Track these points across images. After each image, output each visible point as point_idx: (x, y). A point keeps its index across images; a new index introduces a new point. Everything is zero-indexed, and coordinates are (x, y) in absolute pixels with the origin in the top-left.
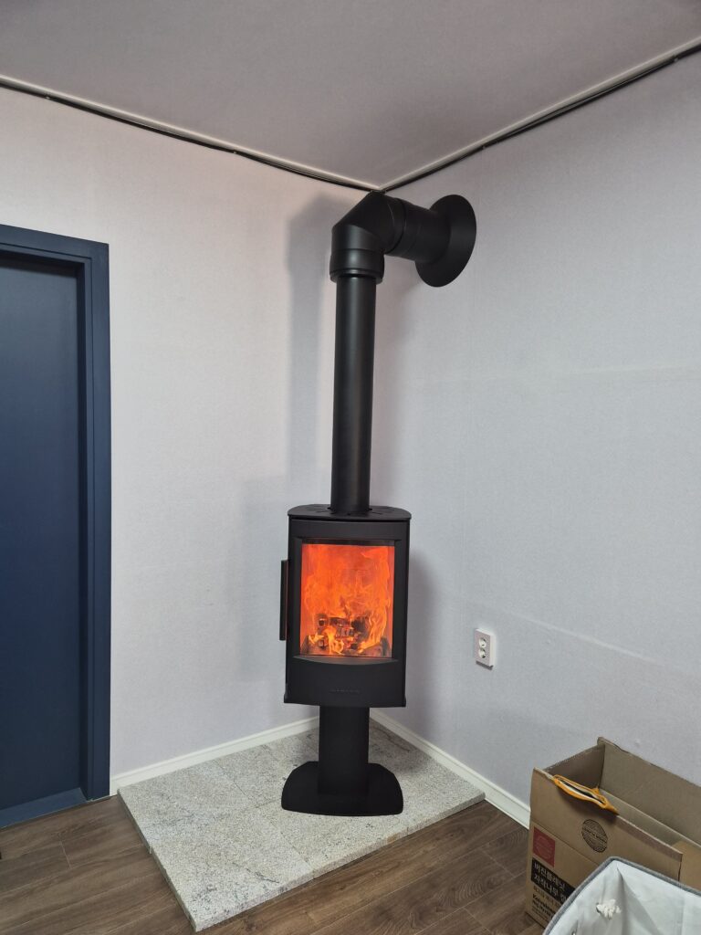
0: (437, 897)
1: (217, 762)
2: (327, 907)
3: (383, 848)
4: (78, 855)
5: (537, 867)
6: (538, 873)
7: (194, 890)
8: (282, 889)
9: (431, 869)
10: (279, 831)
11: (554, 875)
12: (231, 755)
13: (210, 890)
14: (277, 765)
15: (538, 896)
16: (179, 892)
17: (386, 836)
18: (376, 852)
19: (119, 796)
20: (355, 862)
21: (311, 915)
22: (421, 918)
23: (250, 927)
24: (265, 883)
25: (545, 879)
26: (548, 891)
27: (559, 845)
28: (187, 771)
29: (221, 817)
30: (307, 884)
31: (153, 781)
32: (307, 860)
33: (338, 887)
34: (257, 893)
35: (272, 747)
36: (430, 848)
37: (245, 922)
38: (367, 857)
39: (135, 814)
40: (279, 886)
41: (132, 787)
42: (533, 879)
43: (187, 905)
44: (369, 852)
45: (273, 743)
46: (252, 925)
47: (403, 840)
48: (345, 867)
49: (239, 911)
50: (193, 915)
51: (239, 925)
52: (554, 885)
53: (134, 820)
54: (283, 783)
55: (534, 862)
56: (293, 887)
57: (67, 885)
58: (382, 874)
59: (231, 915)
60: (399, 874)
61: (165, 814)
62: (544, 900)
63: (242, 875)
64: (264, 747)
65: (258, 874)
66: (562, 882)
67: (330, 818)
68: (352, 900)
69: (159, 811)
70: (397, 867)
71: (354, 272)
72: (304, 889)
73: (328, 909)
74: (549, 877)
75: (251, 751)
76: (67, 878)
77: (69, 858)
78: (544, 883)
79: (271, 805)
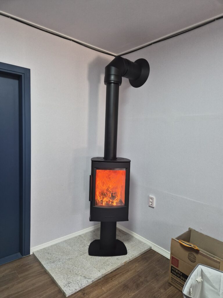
0: (141, 280)
1: (65, 241)
2: (108, 285)
3: (123, 266)
4: (22, 275)
5: (173, 268)
6: (173, 270)
7: (64, 283)
9: (138, 271)
10: (89, 262)
11: (178, 270)
12: (70, 239)
13: (70, 283)
14: (85, 242)
15: (173, 277)
16: (59, 284)
17: (123, 262)
18: (120, 267)
19: (33, 254)
20: (115, 271)
21: (103, 289)
22: (137, 287)
23: (84, 294)
24: (87, 279)
25: (175, 272)
26: (176, 276)
27: (180, 261)
28: (56, 245)
29: (69, 259)
30: (100, 279)
32: (99, 271)
33: (110, 279)
34: (85, 283)
35: (82, 236)
36: (137, 265)
37: (82, 293)
38: (118, 269)
39: (40, 260)
40: (92, 280)
41: (38, 251)
42: (171, 272)
43: (62, 288)
44: (118, 267)
45: (82, 234)
46: (84, 293)
47: (128, 263)
48: (111, 273)
49: (80, 289)
50: (65, 292)
51: (80, 294)
52: (178, 273)
53: (40, 262)
54: (88, 247)
55: (172, 267)
56: (96, 280)
57: (20, 285)
58: (123, 274)
59: (77, 291)
60: (129, 274)
61: (51, 259)
62: (175, 278)
63: (79, 278)
64: (80, 236)
65: (84, 277)
66: (181, 272)
67: (105, 257)
68: (115, 283)
69: (48, 259)
70: (128, 271)
71: (112, 82)
72: (99, 281)
74: (177, 271)
75: (76, 237)
76: (20, 283)
77: (19, 276)
78: (175, 273)
79: (85, 254)
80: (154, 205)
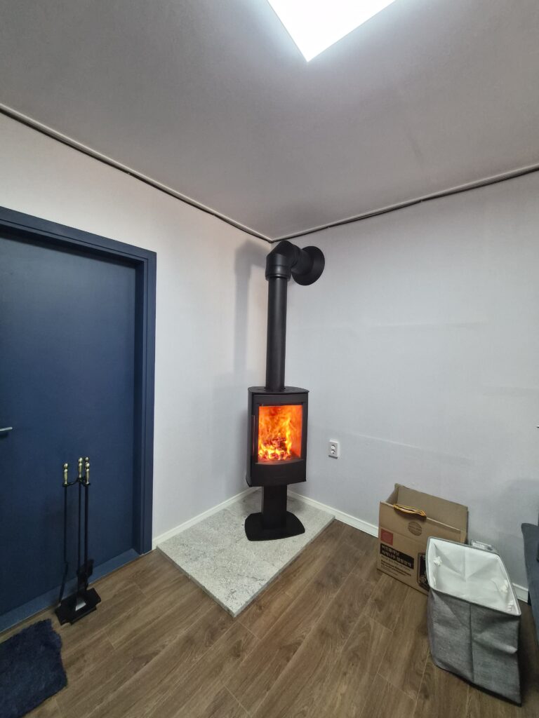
0: (338, 570)
1: (205, 522)
3: (305, 551)
4: (148, 589)
5: (383, 547)
6: (384, 550)
7: (225, 594)
8: (268, 583)
10: (253, 553)
11: (392, 549)
12: (210, 517)
13: (233, 592)
14: (236, 518)
15: (384, 560)
16: (217, 597)
17: (303, 545)
18: (301, 554)
19: (158, 549)
20: (294, 561)
22: (337, 583)
23: (260, 608)
24: (259, 581)
25: (389, 552)
26: (390, 557)
27: (396, 535)
28: (191, 529)
29: (221, 551)
30: (277, 578)
32: (273, 565)
33: (292, 576)
35: (229, 509)
36: (324, 546)
37: (257, 605)
38: (299, 557)
39: (173, 558)
41: (165, 543)
42: (381, 553)
43: (225, 603)
44: (298, 554)
45: (228, 507)
46: (260, 606)
48: (291, 564)
49: (251, 599)
50: (230, 608)
51: (254, 608)
52: (393, 554)
53: (173, 562)
54: (243, 527)
55: (382, 544)
56: (271, 580)
58: (309, 564)
59: (249, 602)
61: (190, 555)
62: (387, 561)
63: (246, 581)
64: (225, 510)
65: (253, 578)
66: (397, 551)
68: (302, 581)
69: (185, 555)
70: (314, 559)
72: (277, 581)
73: (293, 588)
74: (390, 550)
75: (219, 513)
77: (144, 591)
78: (388, 554)
79: (242, 540)
80: (338, 455)
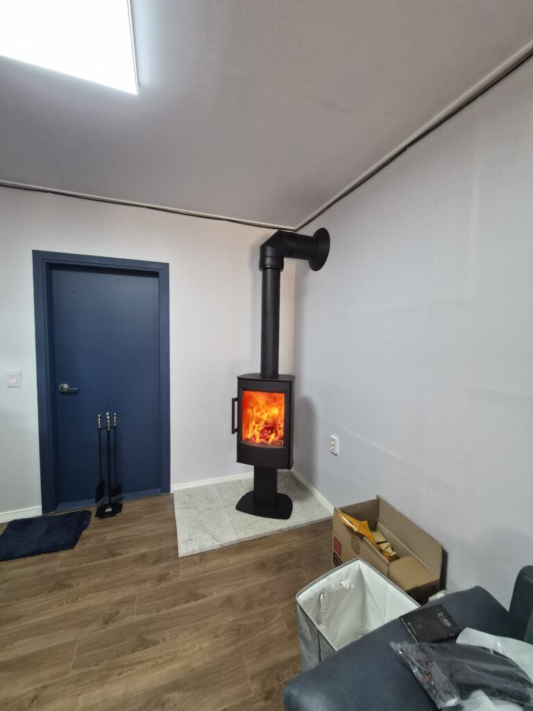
0: (291, 561)
1: (218, 485)
2: (239, 557)
3: (274, 534)
4: (148, 516)
5: (335, 556)
6: (336, 559)
7: (184, 539)
8: (221, 545)
9: (293, 548)
10: (230, 519)
11: (341, 561)
12: (224, 483)
13: (191, 540)
14: (241, 489)
16: (178, 539)
17: (277, 529)
18: (270, 536)
19: (173, 493)
20: (259, 539)
21: (229, 559)
22: (279, 571)
23: (201, 560)
24: (215, 541)
25: (338, 563)
27: (343, 548)
28: (204, 487)
30: (233, 545)
31: (188, 489)
32: (236, 534)
33: (246, 549)
34: (209, 545)
36: (297, 538)
37: (200, 557)
38: (265, 537)
39: (175, 502)
40: (220, 543)
42: (334, 561)
43: (179, 545)
44: (266, 535)
46: (202, 559)
47: (286, 532)
48: (254, 540)
49: (199, 551)
50: (179, 550)
51: (198, 558)
53: (174, 506)
54: (241, 498)
55: (334, 553)
56: (227, 545)
57: (140, 527)
58: (269, 546)
59: (196, 553)
60: (277, 547)
61: (187, 504)
63: (206, 536)
67: (255, 516)
68: (251, 556)
69: (184, 503)
70: (277, 544)
71: (268, 266)
72: (230, 548)
73: (238, 558)
76: (141, 525)
77: (145, 517)
80: (337, 452)
